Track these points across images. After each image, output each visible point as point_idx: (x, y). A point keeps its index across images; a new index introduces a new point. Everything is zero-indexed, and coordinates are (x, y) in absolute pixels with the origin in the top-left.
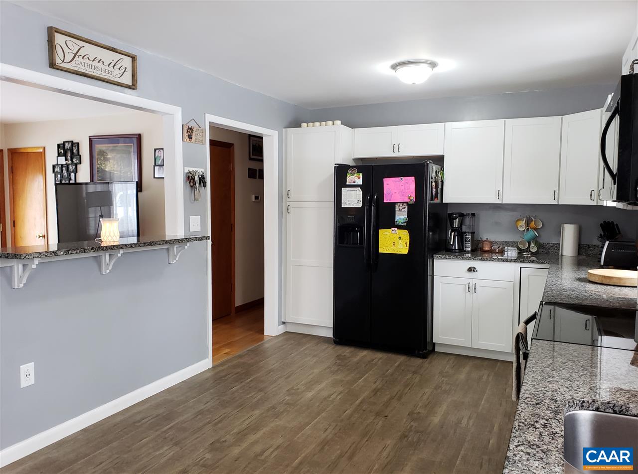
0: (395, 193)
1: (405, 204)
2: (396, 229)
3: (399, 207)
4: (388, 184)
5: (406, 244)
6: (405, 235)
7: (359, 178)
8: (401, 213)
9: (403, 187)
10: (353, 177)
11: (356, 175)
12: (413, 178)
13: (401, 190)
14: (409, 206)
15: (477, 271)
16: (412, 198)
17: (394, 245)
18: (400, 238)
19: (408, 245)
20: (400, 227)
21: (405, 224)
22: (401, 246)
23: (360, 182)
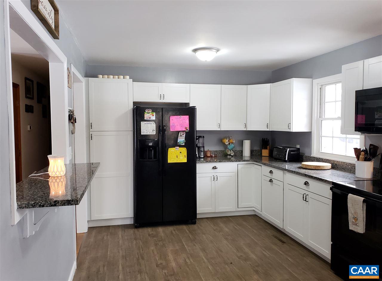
0: (177, 125)
1: (184, 132)
2: (178, 147)
3: (181, 134)
4: (172, 120)
5: (185, 156)
6: (184, 151)
7: (153, 115)
8: (181, 137)
9: (182, 121)
10: (149, 114)
11: (151, 113)
12: (188, 116)
13: (181, 124)
14: (186, 133)
15: (217, 168)
16: (187, 128)
17: (177, 157)
18: (181, 152)
19: (186, 157)
20: (180, 146)
21: (184, 144)
22: (181, 158)
23: (154, 118)
